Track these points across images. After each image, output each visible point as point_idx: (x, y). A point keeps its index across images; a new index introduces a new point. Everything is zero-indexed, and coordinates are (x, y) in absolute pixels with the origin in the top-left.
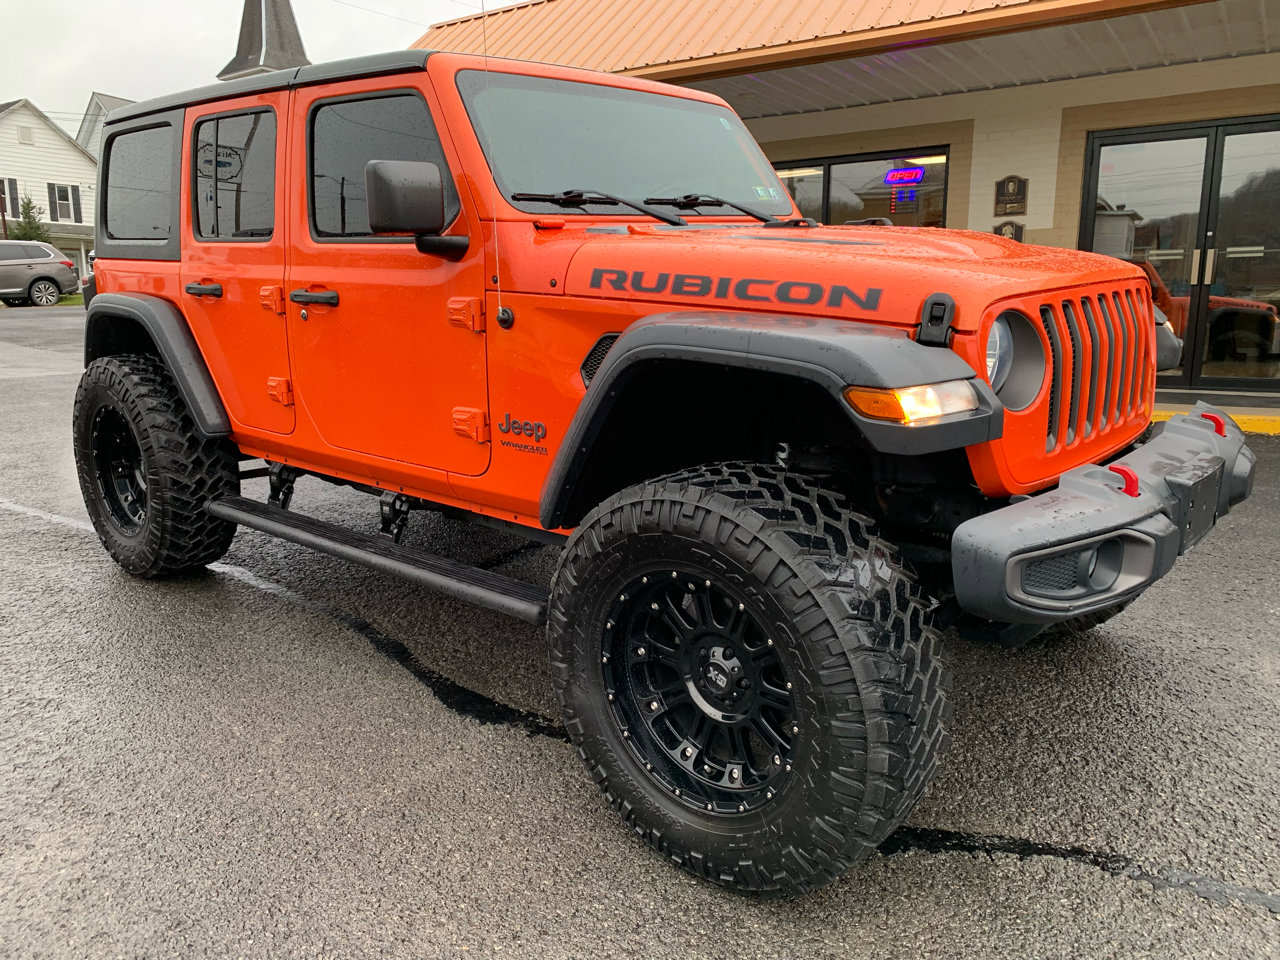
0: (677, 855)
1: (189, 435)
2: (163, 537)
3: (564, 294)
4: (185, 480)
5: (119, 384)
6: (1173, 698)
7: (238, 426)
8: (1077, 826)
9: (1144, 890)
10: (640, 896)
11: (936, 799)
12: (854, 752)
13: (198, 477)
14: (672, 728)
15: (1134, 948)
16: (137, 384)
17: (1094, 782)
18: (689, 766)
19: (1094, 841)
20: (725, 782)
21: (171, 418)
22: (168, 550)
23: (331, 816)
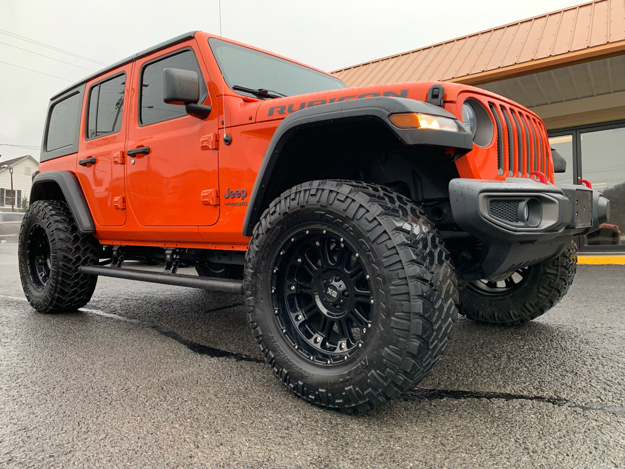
0: (312, 395)
1: (74, 234)
2: (56, 287)
3: (256, 122)
4: (70, 257)
5: (42, 211)
6: (585, 344)
7: (99, 227)
8: (537, 389)
9: (578, 411)
10: (290, 416)
11: (458, 380)
12: (403, 303)
13: (77, 255)
14: (309, 330)
15: (574, 433)
16: (51, 210)
17: (545, 373)
18: (318, 346)
19: (548, 393)
20: (338, 351)
21: (66, 225)
22: (59, 294)
23: (122, 389)
